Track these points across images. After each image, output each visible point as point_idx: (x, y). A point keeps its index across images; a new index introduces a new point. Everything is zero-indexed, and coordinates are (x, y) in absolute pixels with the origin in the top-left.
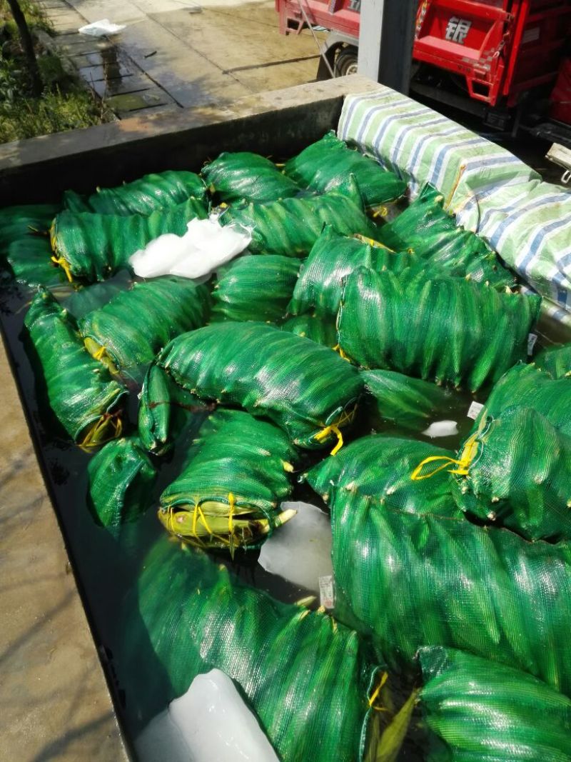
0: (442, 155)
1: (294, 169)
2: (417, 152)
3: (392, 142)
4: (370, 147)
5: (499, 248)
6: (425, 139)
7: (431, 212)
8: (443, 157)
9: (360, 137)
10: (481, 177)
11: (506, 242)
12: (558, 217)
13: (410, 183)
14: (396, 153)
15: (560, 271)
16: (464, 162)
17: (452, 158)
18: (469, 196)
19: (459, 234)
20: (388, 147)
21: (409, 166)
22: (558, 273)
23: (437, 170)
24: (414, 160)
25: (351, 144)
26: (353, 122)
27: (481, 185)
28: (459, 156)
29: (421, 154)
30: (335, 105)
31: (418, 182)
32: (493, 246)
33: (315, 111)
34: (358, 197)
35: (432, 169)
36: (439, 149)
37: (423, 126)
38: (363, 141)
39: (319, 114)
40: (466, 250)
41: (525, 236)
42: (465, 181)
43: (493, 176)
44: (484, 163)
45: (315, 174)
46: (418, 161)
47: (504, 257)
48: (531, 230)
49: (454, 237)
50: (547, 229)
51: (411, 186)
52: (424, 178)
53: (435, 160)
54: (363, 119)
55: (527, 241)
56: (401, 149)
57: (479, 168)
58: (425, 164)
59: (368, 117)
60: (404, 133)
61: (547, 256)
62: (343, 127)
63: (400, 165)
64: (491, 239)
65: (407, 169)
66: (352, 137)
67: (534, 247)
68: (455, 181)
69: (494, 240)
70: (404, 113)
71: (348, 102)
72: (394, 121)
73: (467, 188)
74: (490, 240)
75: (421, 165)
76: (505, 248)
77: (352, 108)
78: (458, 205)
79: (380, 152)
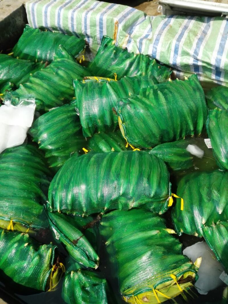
0: (101, 20)
2: (85, 23)
3: (68, 21)
4: (55, 27)
5: (158, 58)
6: (87, 14)
8: (102, 21)
9: (46, 23)
10: (127, 25)
11: (160, 54)
12: (177, 33)
14: (73, 26)
15: (194, 58)
16: (116, 20)
17: (107, 20)
18: (127, 36)
19: (136, 57)
20: (66, 24)
21: (84, 31)
22: (194, 60)
23: (101, 28)
24: (86, 27)
25: (42, 29)
26: (38, 17)
27: (129, 28)
28: (111, 18)
29: (88, 23)
30: (21, 11)
31: (92, 37)
32: (154, 58)
35: (98, 28)
36: (97, 17)
37: (79, 7)
38: (49, 25)
39: (16, 19)
40: (143, 65)
41: (169, 48)
42: (122, 29)
43: (131, 21)
44: (125, 17)
46: (88, 27)
47: (162, 61)
48: (170, 44)
49: (134, 60)
50: (179, 40)
51: (87, 40)
52: (95, 35)
53: (98, 23)
54: (43, 14)
55: (171, 50)
56: (75, 23)
57: (124, 20)
58: (93, 27)
59: (46, 12)
60: (73, 15)
61: (185, 53)
62: (32, 21)
63: (78, 32)
64: (152, 55)
65: (83, 32)
66: (41, 25)
67: (176, 51)
68: (113, 31)
69: (154, 54)
70: (64, 4)
71: (28, 7)
72: (63, 10)
73: (124, 33)
74: (151, 55)
75: (91, 28)
76: (161, 57)
77: (33, 10)
78: (124, 42)
79: (62, 28)
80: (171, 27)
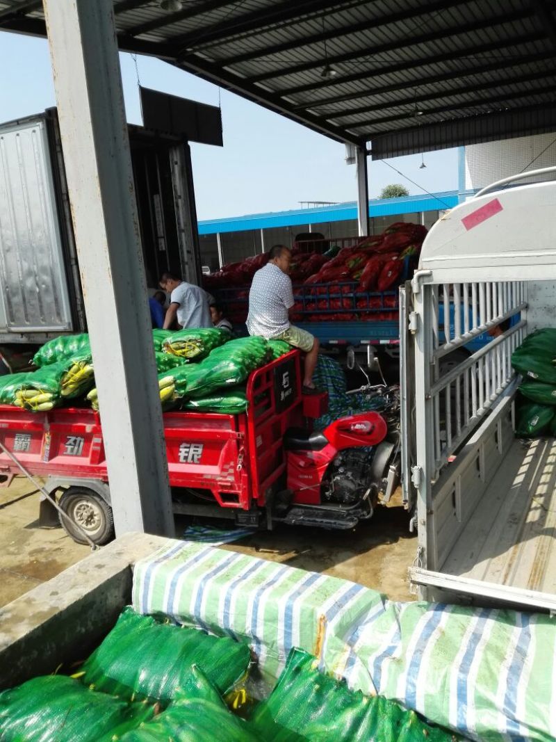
0: (289, 610)
1: (101, 673)
2: (255, 612)
3: (217, 606)
4: (187, 616)
5: (421, 708)
6: (259, 595)
7: (317, 686)
8: (291, 611)
9: (170, 606)
10: (344, 623)
11: (426, 700)
12: (457, 650)
13: (253, 645)
14: (226, 617)
15: (508, 717)
16: (321, 611)
17: (303, 611)
18: (345, 651)
19: (368, 705)
20: (213, 612)
21: (250, 629)
22: (507, 721)
23: (288, 626)
24: (255, 621)
25: (159, 617)
26: (154, 592)
27: (348, 631)
28: (311, 607)
29: (261, 614)
30: (124, 578)
31: (267, 644)
32: (411, 707)
33: (103, 593)
34: (212, 692)
35: (281, 626)
36: (281, 605)
37: (244, 577)
38: (176, 611)
39: (109, 594)
40: (386, 725)
41: (443, 686)
42: (334, 635)
43: (354, 615)
44: (339, 605)
45: (136, 675)
46: (260, 622)
47: (432, 717)
48: (445, 676)
49: (364, 711)
50: (464, 669)
51: (254, 650)
52: (275, 639)
53: (281, 616)
54: (168, 587)
55: (449, 691)
56: (232, 611)
57: (338, 614)
58: (270, 624)
59: (173, 585)
60: (229, 594)
61: (484, 703)
62: (141, 599)
63: (236, 629)
64: (406, 699)
65: (247, 632)
66: (157, 609)
67: (462, 696)
68: (315, 635)
69: (409, 699)
70: (214, 568)
71: (139, 571)
72: (210, 581)
73: (339, 641)
74: (404, 701)
75: (265, 625)
76: (427, 706)
77: (148, 577)
78: (338, 664)
79: (204, 620)
80: (443, 633)
